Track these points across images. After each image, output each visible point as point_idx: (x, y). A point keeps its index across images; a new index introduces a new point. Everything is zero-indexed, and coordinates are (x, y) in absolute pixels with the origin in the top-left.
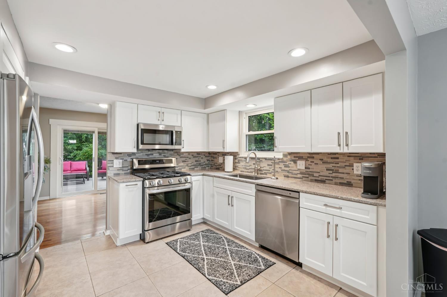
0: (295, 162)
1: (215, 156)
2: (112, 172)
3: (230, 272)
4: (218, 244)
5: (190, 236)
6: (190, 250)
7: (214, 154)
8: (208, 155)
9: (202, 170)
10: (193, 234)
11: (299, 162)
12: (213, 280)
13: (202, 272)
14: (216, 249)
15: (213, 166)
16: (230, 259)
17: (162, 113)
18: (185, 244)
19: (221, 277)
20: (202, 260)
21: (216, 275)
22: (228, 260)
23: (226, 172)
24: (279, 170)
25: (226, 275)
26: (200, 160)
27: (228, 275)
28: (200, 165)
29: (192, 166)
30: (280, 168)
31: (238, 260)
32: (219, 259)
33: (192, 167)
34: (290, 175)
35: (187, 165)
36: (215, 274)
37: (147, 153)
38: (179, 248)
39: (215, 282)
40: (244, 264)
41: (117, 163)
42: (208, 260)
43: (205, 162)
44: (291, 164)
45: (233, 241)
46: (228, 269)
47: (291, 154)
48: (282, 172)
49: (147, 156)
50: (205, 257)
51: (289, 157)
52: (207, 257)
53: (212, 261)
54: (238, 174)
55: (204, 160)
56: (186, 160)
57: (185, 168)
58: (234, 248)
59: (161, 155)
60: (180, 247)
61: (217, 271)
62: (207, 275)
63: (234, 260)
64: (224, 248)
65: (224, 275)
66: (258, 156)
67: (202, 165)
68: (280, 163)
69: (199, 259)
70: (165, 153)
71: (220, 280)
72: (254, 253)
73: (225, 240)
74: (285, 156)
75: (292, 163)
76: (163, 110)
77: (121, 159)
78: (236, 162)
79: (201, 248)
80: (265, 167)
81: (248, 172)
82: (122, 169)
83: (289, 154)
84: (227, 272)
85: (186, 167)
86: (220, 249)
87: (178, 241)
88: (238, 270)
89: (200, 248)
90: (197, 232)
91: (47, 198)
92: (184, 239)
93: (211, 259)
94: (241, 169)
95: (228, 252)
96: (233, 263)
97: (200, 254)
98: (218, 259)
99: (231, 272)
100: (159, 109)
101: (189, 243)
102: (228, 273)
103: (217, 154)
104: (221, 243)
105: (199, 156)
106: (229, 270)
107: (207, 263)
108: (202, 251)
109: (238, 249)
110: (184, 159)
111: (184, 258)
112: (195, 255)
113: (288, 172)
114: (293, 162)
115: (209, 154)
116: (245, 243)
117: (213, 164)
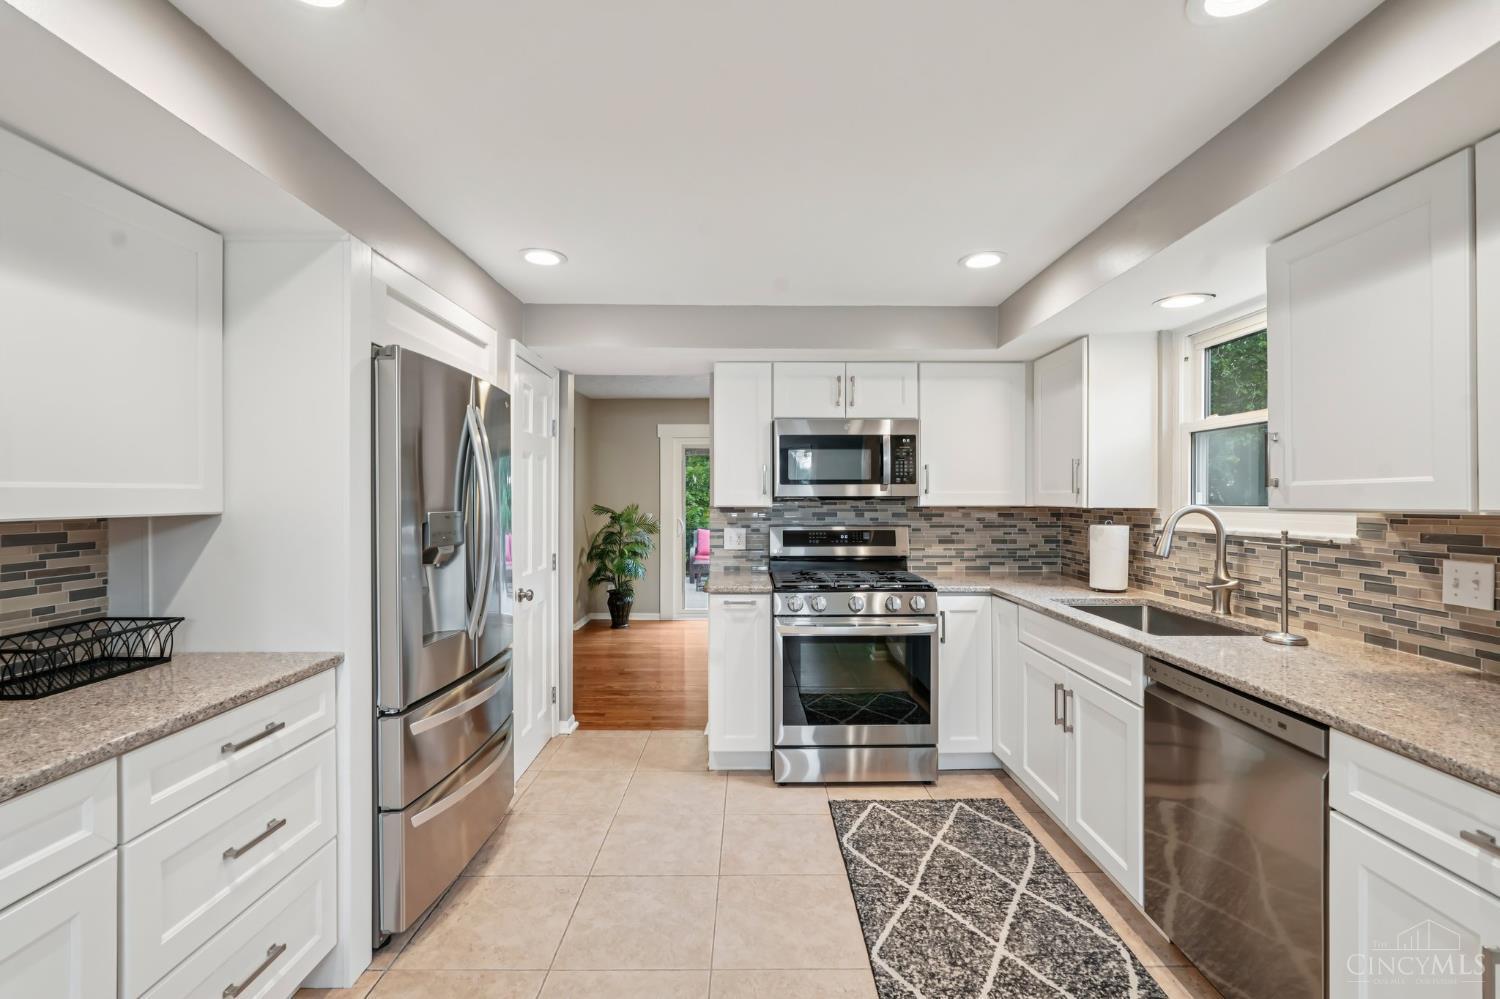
0: (1429, 566)
1: (1075, 523)
2: (720, 562)
3: (962, 982)
4: (995, 865)
5: (916, 802)
6: (884, 848)
7: (1071, 515)
8: (1049, 520)
9: (1020, 574)
10: (932, 802)
11: (1449, 567)
12: (883, 978)
13: (867, 934)
14: (974, 878)
15: (1068, 561)
16: (1004, 934)
17: (848, 381)
18: (882, 823)
19: (920, 982)
20: (897, 894)
21: (908, 966)
22: (988, 935)
23: (1094, 590)
24: (1340, 603)
25: (945, 983)
26: (1013, 537)
27: (951, 986)
28: (1012, 555)
29: (977, 557)
30: (1340, 590)
31: (1032, 953)
32: (958, 917)
33: (979, 563)
34: (1400, 634)
35: (960, 555)
36: (905, 963)
37: (817, 510)
38: (853, 829)
39: (884, 987)
40: (1044, 979)
41: (734, 538)
42: (915, 905)
43: (1035, 546)
44: (1403, 574)
45: (1064, 872)
46: (964, 965)
47: (1405, 522)
48: (1354, 615)
49: (818, 519)
50: (914, 890)
51: (1392, 537)
52: (920, 894)
53: (927, 912)
54: (1144, 602)
55: (1031, 539)
56: (955, 537)
57: (950, 564)
58: (1047, 903)
59: (862, 515)
60: (860, 827)
61: (922, 954)
62: (875, 950)
63: (1013, 946)
64: (1005, 885)
65: (936, 981)
66: (1228, 529)
67: (1023, 559)
68: (1342, 568)
69: (890, 888)
70: (876, 510)
71: (910, 988)
72: (1125, 955)
73: (1032, 861)
74: (1370, 529)
75: (1412, 569)
76: (852, 369)
77: (743, 527)
78: (1148, 550)
79: (921, 856)
80: (1268, 580)
81: (1193, 599)
82: (745, 553)
83: (1392, 522)
84: (956, 974)
85: (953, 560)
86: (988, 886)
87: (866, 808)
88: (1001, 989)
89: (918, 853)
90: (948, 798)
91: (654, 616)
92: (889, 807)
93: (928, 905)
94: (1165, 585)
95: (1012, 908)
96: (1001, 951)
97: (905, 874)
98: (954, 915)
99: (966, 982)
100: (839, 370)
101: (896, 824)
102: (954, 983)
103: (1081, 516)
104: (1006, 865)
105: (1008, 522)
106: (969, 972)
107: (903, 914)
108: (918, 864)
109: (1064, 912)
110: (947, 532)
111: (846, 866)
112: (887, 870)
113: (1388, 615)
114: (1417, 566)
115: (1053, 515)
116: (1112, 902)
117: (1069, 555)
